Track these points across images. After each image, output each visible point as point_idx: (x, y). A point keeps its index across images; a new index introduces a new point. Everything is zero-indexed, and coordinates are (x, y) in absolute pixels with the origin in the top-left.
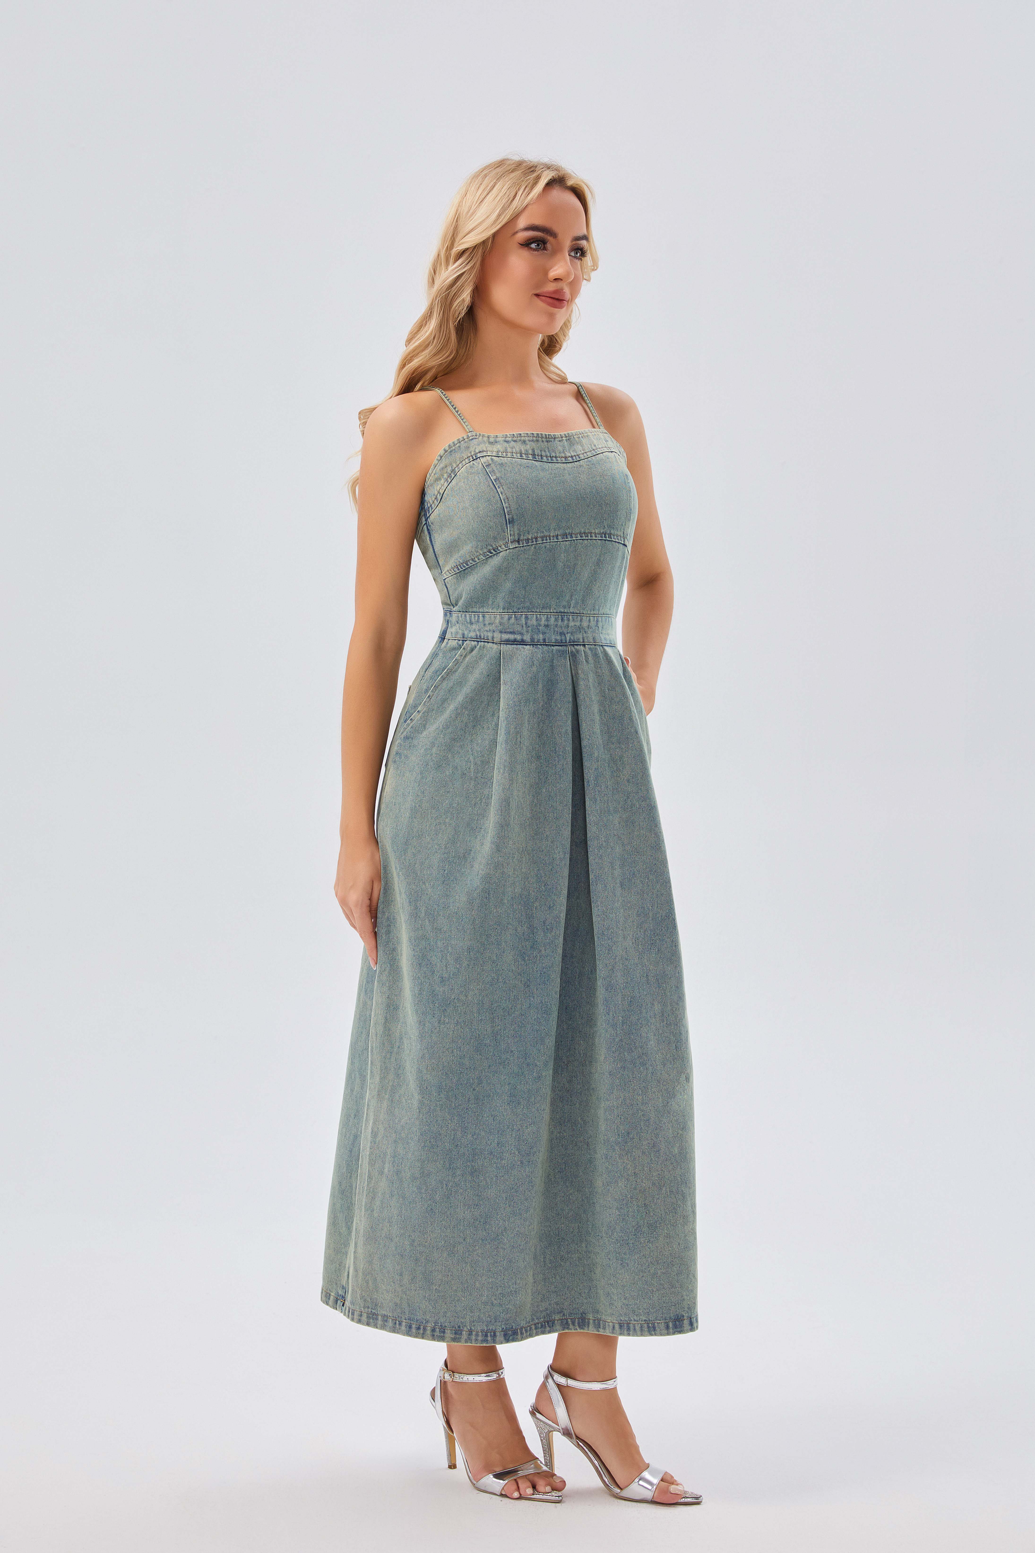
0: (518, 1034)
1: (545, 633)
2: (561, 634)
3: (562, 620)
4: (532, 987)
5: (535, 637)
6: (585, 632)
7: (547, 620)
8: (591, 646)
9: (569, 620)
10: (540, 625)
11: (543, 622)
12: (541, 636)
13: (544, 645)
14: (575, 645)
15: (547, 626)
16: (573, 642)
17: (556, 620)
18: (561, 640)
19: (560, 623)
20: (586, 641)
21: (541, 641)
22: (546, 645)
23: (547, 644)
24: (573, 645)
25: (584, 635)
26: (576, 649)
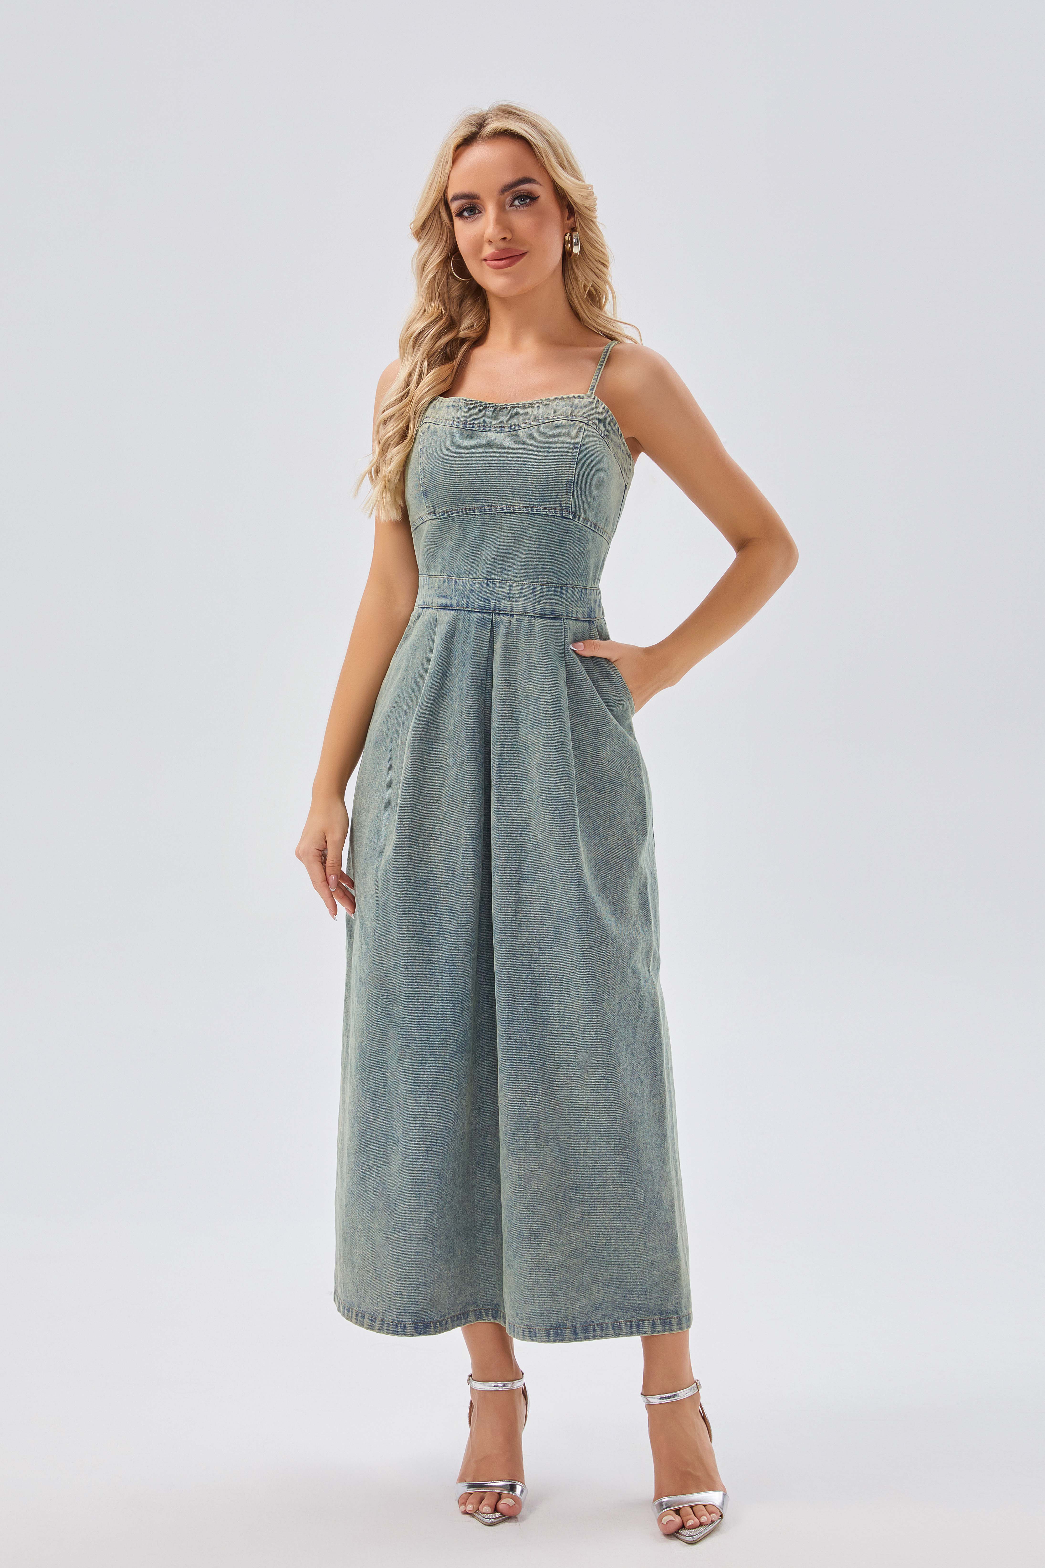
0: (421, 1022)
1: (469, 598)
2: (485, 599)
3: (488, 585)
4: (437, 975)
5: (460, 601)
6: (516, 600)
7: (472, 585)
8: (521, 617)
9: (495, 586)
10: (465, 590)
11: (468, 587)
12: (465, 601)
13: (466, 610)
14: (502, 614)
15: (472, 591)
16: (499, 610)
17: (481, 585)
18: (485, 606)
19: (484, 588)
20: (515, 610)
21: (465, 606)
22: (469, 611)
23: (469, 609)
24: (499, 614)
25: (514, 603)
26: (501, 619)
